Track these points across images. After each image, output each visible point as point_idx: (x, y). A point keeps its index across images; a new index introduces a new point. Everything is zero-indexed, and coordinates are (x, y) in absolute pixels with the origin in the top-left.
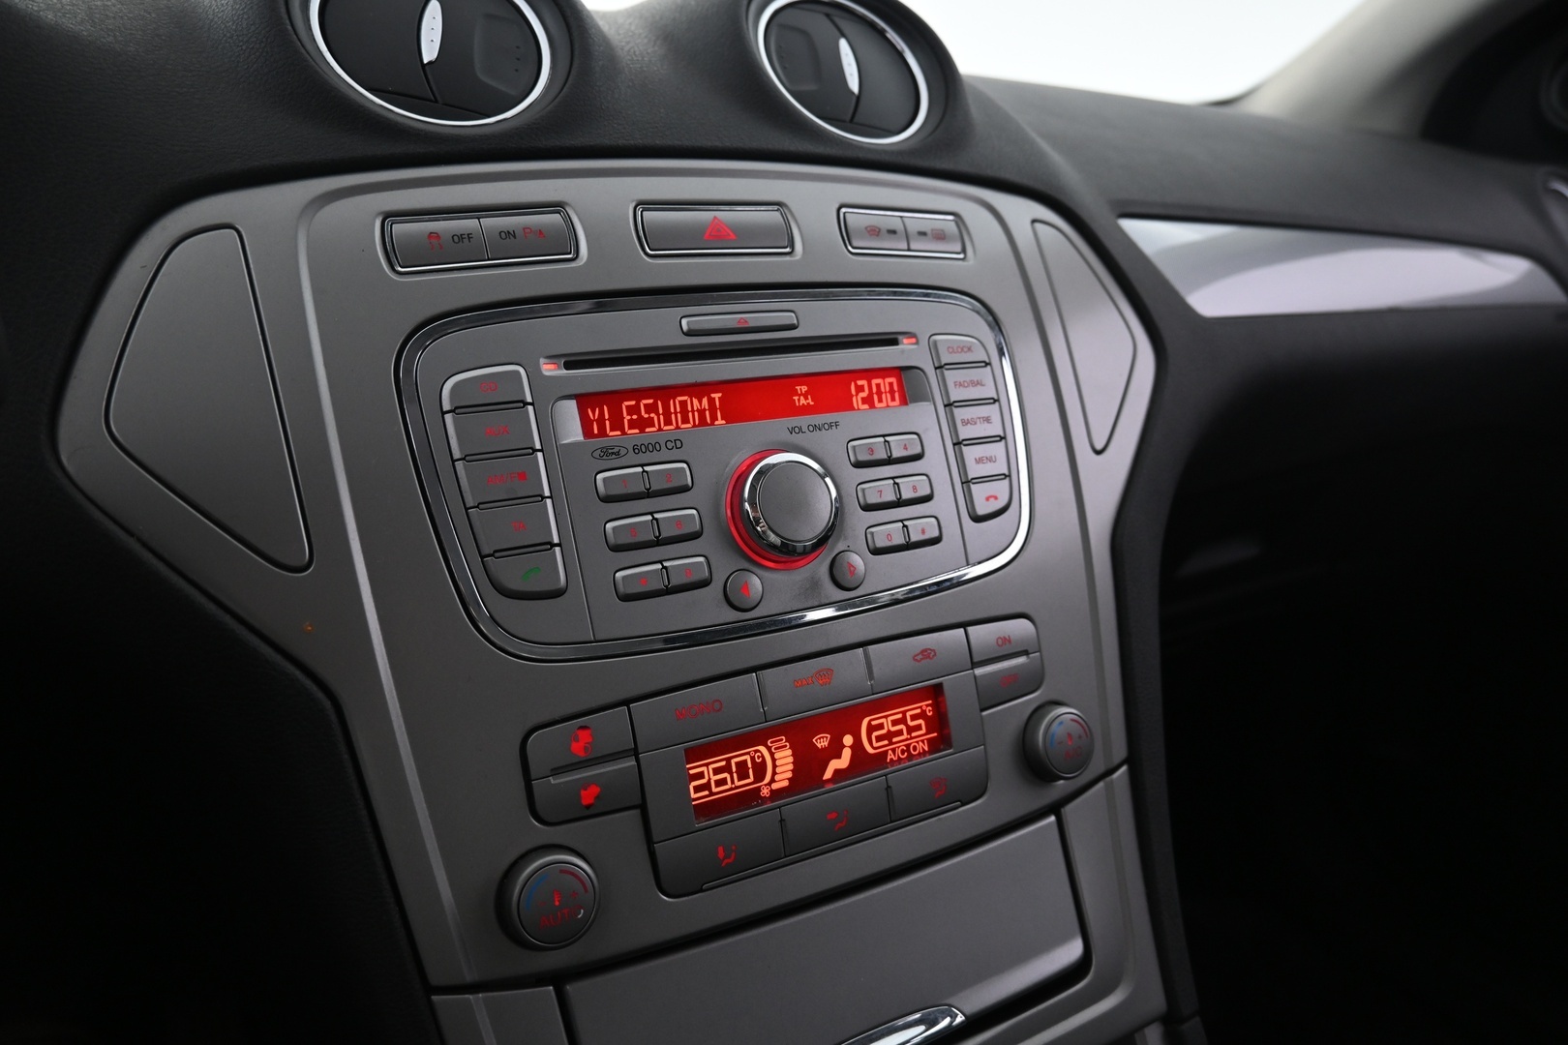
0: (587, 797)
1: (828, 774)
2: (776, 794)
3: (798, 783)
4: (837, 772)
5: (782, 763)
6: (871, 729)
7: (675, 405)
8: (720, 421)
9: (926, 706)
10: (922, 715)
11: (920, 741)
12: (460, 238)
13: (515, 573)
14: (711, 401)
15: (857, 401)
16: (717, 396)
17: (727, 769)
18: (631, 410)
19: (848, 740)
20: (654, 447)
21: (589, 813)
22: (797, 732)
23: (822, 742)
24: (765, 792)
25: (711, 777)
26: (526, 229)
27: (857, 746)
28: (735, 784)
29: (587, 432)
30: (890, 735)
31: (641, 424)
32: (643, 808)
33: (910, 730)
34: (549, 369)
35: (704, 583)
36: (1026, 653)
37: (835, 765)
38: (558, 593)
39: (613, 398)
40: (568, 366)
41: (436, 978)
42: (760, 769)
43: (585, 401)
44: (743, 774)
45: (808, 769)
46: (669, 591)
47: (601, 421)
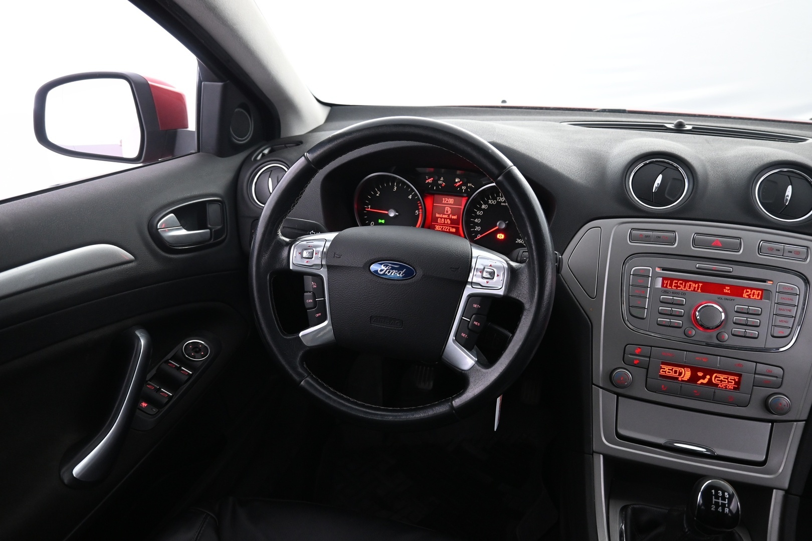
0: (635, 362)
1: (699, 382)
2: (682, 381)
3: (689, 381)
4: (702, 383)
5: (687, 374)
6: (716, 377)
7: (688, 284)
8: (699, 291)
9: (737, 378)
10: (734, 380)
11: (731, 386)
12: (647, 236)
13: (635, 312)
14: (699, 286)
15: (745, 295)
16: (701, 285)
17: (672, 370)
18: (675, 283)
19: (708, 377)
20: (678, 293)
21: (635, 365)
22: (694, 370)
23: (700, 374)
24: (680, 379)
25: (667, 370)
26: (664, 236)
27: (710, 379)
28: (672, 374)
29: (663, 286)
30: (721, 381)
31: (677, 287)
32: (648, 369)
33: (728, 382)
34: (658, 270)
35: (680, 328)
36: (777, 377)
37: (701, 381)
38: (643, 319)
39: (672, 280)
40: (663, 270)
41: (594, 382)
42: (680, 374)
43: (664, 279)
44: (676, 372)
45: (694, 379)
46: (670, 326)
47: (667, 284)
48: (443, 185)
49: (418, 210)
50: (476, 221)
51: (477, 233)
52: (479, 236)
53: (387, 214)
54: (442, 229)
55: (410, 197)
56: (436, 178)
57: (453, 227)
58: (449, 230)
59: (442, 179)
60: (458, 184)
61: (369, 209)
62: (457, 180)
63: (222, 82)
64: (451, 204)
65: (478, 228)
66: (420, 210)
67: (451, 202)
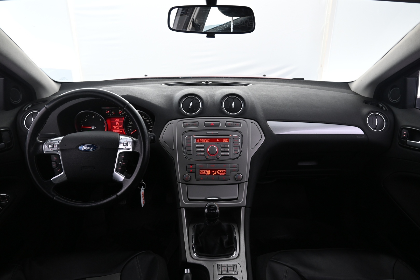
0: (191, 171)
1: (213, 174)
2: (208, 175)
3: (210, 174)
4: (214, 175)
5: (209, 172)
6: (218, 171)
7: (205, 140)
8: (209, 142)
9: (225, 171)
10: (224, 171)
11: (224, 174)
12: (189, 125)
13: (188, 152)
14: (208, 140)
15: (223, 141)
16: (209, 139)
17: (204, 172)
18: (201, 140)
19: (216, 172)
20: (202, 144)
21: (191, 172)
22: (211, 170)
23: (213, 171)
24: (207, 174)
25: (202, 172)
26: (195, 124)
27: (217, 173)
28: (204, 173)
29: (196, 142)
30: (220, 172)
31: (201, 141)
32: (195, 173)
33: (223, 172)
34: (194, 136)
35: (204, 156)
36: (237, 168)
37: (214, 174)
38: (192, 155)
39: (199, 139)
40: (196, 136)
41: (178, 181)
42: (207, 172)
43: (197, 139)
44: (205, 172)
45: (211, 173)
46: (200, 156)
47: (198, 141)
48: (114, 113)
49: (105, 125)
50: (130, 127)
51: (131, 131)
52: (132, 133)
53: (91, 128)
54: (116, 132)
55: (100, 120)
56: (110, 111)
57: (120, 130)
58: (119, 132)
59: (113, 111)
60: (120, 112)
61: (83, 127)
62: (119, 111)
63: (3, 78)
64: (118, 121)
65: (131, 130)
66: (106, 125)
67: (118, 120)
